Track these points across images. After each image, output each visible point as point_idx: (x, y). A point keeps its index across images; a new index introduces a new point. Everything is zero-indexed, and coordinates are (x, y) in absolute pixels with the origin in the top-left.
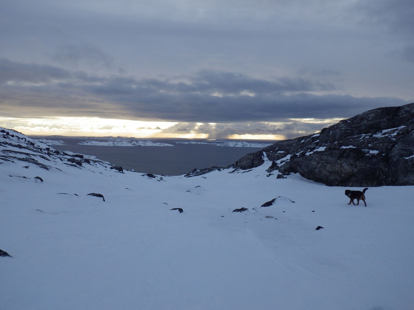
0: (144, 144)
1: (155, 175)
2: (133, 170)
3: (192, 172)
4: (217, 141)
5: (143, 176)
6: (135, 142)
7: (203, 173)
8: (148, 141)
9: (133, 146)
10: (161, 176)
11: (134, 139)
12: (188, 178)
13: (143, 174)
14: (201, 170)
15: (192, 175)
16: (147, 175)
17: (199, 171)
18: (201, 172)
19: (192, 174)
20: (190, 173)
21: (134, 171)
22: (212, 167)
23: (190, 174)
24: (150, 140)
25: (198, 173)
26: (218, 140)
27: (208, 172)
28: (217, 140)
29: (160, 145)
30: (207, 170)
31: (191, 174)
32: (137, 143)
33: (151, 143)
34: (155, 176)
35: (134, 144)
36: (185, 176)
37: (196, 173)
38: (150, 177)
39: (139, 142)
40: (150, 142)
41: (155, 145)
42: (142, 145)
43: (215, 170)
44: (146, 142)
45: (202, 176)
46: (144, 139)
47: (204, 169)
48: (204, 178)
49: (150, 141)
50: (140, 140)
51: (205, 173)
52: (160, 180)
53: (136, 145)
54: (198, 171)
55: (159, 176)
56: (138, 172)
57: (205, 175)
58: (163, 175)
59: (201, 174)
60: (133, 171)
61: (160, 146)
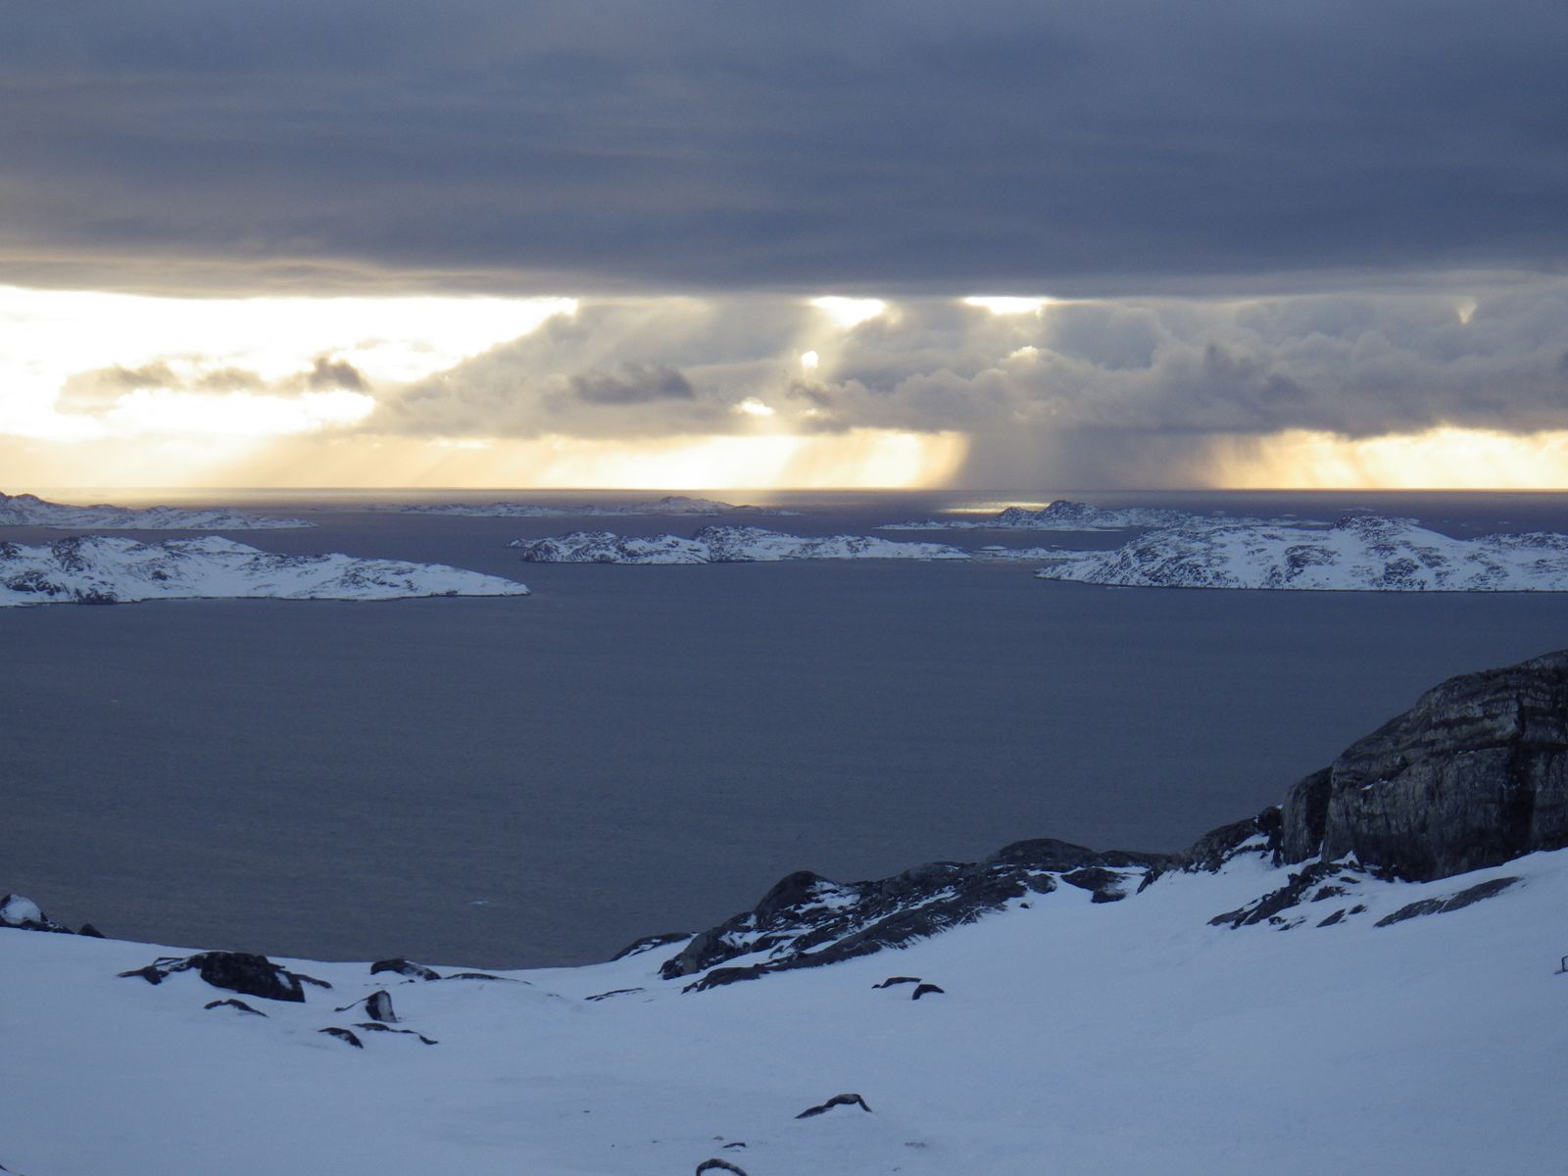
0: (160, 576)
1: (293, 966)
2: (21, 908)
3: (760, 914)
4: (1064, 526)
5: (152, 975)
6: (45, 553)
7: (896, 933)
8: (201, 533)
9: (19, 599)
10: (375, 970)
11: (33, 521)
12: (707, 991)
13: (147, 954)
14: (873, 895)
15: (762, 957)
16: (194, 962)
17: (848, 901)
18: (863, 911)
19: (752, 937)
20: (737, 924)
21: (35, 916)
22: (1008, 854)
23: (738, 939)
24: (233, 524)
25: (828, 924)
26: (1077, 509)
27: (958, 913)
28: (1057, 507)
29: (354, 579)
30: (948, 895)
31: (746, 949)
32: (72, 561)
33: (235, 562)
34: (295, 979)
35: (31, 575)
36: (671, 970)
37: (806, 930)
38: (241, 991)
39: (87, 550)
40: (226, 544)
41: (290, 582)
42: (135, 589)
43: (1044, 886)
44: (178, 554)
45: (889, 960)
46: (152, 510)
47: (906, 877)
48: (915, 986)
49: (224, 534)
50: (105, 534)
51: (927, 930)
52: (359, 1033)
53: (61, 597)
54: (833, 902)
55: (353, 980)
56: (89, 931)
57: (920, 957)
58: (398, 966)
59: (866, 945)
60: (27, 924)
61: (351, 593)
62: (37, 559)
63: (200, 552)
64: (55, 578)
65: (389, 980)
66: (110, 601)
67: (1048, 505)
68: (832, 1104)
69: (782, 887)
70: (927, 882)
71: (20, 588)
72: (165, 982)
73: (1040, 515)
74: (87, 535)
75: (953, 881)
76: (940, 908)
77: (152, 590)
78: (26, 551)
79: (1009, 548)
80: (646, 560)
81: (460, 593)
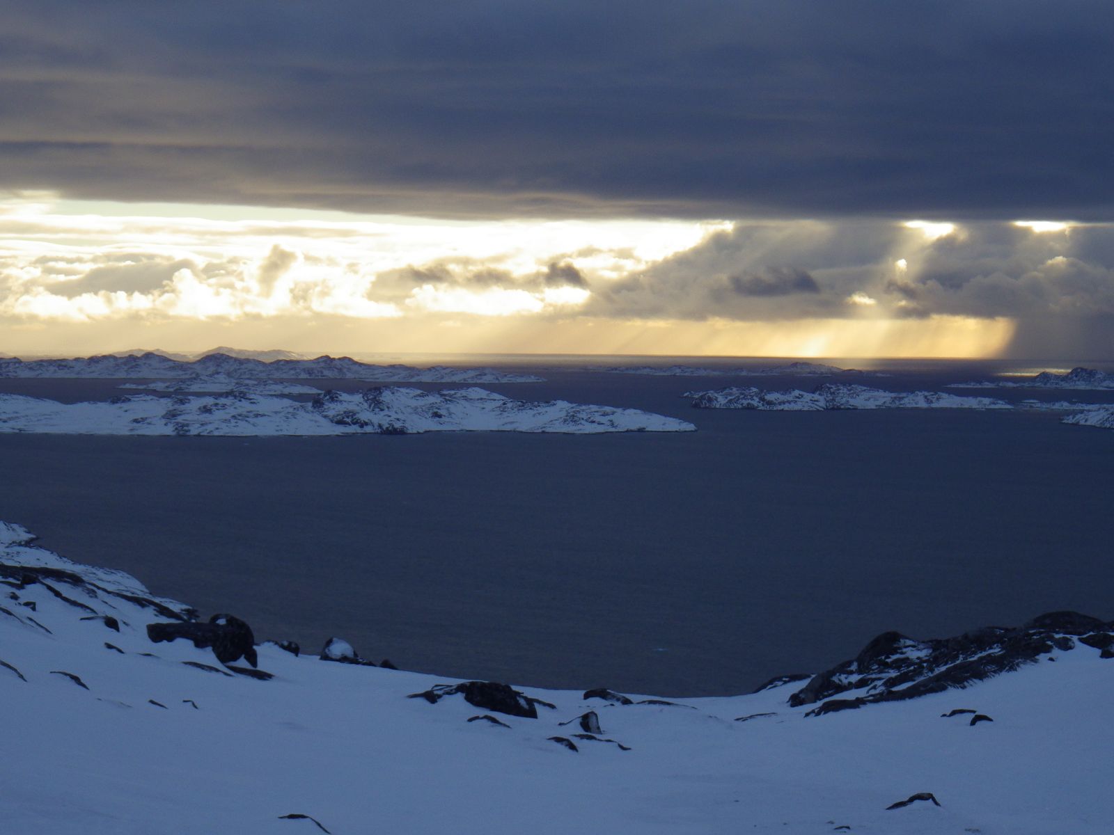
0: (437, 415)
1: (529, 692)
2: (339, 648)
3: (860, 661)
4: (1082, 386)
5: (431, 697)
6: (358, 398)
7: (959, 678)
8: (465, 385)
9: (339, 430)
10: (587, 696)
11: (349, 375)
12: (822, 716)
13: (427, 682)
14: (941, 649)
15: (861, 693)
16: (460, 688)
17: (923, 653)
18: (935, 661)
19: (855, 678)
20: (844, 668)
21: (349, 653)
22: (1039, 622)
23: (844, 679)
24: (488, 379)
25: (909, 670)
26: (1091, 374)
27: (1003, 664)
29: (572, 419)
30: (996, 650)
31: (850, 686)
32: (376, 404)
33: (490, 405)
34: (530, 702)
35: (348, 414)
36: (796, 700)
37: (893, 674)
38: (493, 709)
39: (386, 396)
40: (483, 393)
41: (527, 420)
42: (420, 424)
43: (1065, 646)
44: (449, 400)
45: (953, 697)
46: (432, 368)
47: (966, 637)
48: (972, 716)
49: (483, 386)
50: (400, 385)
51: (981, 676)
52: (575, 741)
53: (368, 429)
54: (913, 654)
55: (571, 703)
56: (386, 665)
57: (977, 695)
58: (603, 694)
59: (937, 686)
60: (344, 659)
61: (570, 428)
62: (352, 402)
63: (465, 398)
64: (364, 416)
65: (596, 704)
66: (401, 432)
67: (1069, 371)
68: (912, 800)
69: (876, 642)
70: (981, 641)
71: (340, 422)
72: (440, 702)
73: (1064, 378)
74: (387, 386)
75: (1000, 640)
76: (990, 660)
77: (430, 425)
78: (344, 396)
79: (1042, 401)
80: (780, 407)
81: (647, 429)
